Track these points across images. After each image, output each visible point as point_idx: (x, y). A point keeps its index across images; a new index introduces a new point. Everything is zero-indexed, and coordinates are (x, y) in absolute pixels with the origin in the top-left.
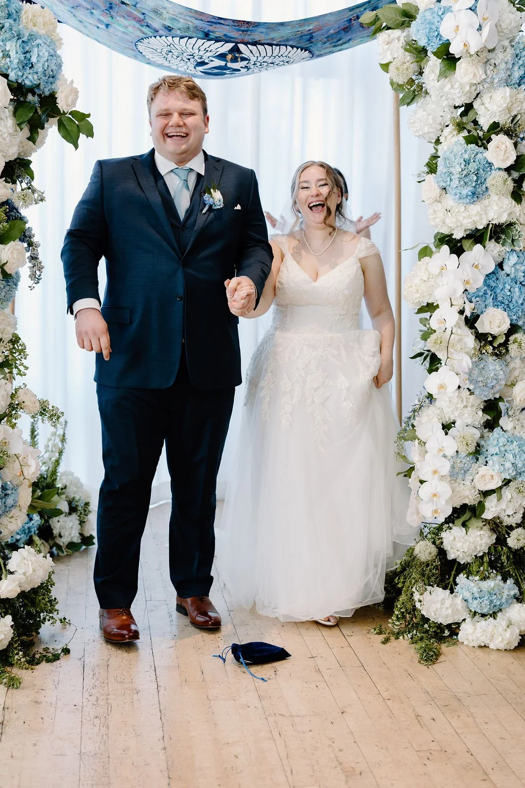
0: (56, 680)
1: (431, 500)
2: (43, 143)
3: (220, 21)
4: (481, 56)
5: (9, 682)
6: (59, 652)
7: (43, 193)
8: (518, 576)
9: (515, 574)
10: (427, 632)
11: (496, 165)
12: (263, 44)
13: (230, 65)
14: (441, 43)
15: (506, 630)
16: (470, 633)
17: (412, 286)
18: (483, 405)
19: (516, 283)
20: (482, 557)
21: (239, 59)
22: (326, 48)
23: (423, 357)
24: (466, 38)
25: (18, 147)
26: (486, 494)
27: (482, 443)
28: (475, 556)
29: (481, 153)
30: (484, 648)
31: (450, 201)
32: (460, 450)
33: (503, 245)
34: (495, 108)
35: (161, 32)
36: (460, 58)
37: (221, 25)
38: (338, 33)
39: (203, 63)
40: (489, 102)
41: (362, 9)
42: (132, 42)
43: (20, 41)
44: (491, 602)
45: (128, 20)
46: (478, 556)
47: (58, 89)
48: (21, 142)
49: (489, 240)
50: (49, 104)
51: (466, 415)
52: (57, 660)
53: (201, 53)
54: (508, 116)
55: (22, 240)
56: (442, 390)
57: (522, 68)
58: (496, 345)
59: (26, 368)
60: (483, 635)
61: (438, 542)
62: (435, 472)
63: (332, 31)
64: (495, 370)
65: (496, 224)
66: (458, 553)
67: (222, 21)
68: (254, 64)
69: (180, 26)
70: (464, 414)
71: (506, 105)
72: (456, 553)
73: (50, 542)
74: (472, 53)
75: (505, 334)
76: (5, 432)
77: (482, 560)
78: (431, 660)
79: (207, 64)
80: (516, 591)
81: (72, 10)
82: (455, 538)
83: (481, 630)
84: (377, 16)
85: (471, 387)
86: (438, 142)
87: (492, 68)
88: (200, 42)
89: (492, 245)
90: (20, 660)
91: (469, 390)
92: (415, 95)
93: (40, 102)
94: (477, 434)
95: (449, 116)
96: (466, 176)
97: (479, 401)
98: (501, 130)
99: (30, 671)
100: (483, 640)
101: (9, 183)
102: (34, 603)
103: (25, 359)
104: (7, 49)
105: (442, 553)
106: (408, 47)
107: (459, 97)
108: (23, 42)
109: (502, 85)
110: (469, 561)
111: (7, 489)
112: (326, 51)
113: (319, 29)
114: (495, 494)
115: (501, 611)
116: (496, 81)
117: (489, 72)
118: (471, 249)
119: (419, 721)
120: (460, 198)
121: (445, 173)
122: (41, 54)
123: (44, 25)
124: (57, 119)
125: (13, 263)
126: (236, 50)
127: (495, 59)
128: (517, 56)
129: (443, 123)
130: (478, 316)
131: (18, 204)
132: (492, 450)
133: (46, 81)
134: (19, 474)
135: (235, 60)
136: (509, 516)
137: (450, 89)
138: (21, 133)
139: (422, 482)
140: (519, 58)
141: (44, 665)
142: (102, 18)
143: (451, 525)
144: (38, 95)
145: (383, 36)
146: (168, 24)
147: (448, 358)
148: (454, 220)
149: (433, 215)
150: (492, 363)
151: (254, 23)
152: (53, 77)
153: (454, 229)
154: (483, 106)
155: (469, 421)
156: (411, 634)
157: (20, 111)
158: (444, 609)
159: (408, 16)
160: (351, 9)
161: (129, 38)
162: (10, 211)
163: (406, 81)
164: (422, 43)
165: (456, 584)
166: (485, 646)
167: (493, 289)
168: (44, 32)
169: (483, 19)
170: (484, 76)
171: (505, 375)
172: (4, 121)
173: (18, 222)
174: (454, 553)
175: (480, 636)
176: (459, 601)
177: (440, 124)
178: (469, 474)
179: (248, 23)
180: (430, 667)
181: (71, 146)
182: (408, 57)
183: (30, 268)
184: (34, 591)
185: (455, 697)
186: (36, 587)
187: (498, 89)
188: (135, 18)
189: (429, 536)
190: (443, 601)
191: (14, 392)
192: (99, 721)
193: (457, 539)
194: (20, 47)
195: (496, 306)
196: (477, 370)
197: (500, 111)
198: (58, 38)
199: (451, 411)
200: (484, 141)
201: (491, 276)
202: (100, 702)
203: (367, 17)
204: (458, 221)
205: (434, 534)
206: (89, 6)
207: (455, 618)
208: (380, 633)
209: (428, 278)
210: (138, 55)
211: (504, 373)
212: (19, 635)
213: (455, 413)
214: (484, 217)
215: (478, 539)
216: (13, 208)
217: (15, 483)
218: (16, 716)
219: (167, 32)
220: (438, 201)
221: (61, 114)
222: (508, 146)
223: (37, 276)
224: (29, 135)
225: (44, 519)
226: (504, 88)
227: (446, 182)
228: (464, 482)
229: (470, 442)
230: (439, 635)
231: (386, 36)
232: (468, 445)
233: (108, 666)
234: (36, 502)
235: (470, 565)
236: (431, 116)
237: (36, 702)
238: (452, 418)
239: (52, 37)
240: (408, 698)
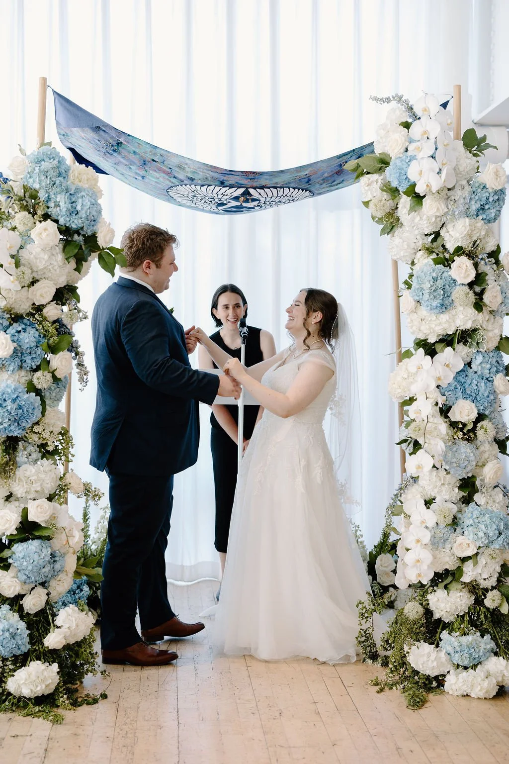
0: (94, 718)
1: (415, 566)
2: (87, 273)
3: (231, 173)
4: (442, 194)
5: (54, 719)
6: (98, 697)
7: (86, 313)
8: (496, 634)
9: (493, 631)
10: (417, 683)
11: (459, 282)
12: (269, 188)
13: (244, 205)
14: (409, 184)
15: (484, 680)
16: (455, 683)
17: (394, 383)
18: (459, 483)
19: (482, 379)
20: (463, 616)
21: (250, 201)
22: (324, 188)
23: (407, 443)
24: (428, 180)
25: (67, 276)
26: (464, 560)
27: (459, 516)
28: (457, 615)
29: (447, 271)
30: (467, 697)
31: (423, 311)
32: (439, 523)
33: (470, 347)
34: (458, 235)
35: (185, 182)
36: (424, 196)
37: (233, 176)
38: (332, 176)
39: (222, 204)
40: (453, 231)
41: (349, 156)
42: (164, 190)
43: (68, 194)
44: (471, 655)
45: (159, 173)
46: (460, 615)
47: (99, 229)
48: (69, 273)
49: (458, 343)
50: (91, 241)
51: (444, 492)
52: (96, 703)
53: (220, 197)
54: (470, 241)
55: (70, 350)
56: (420, 470)
57: (478, 202)
58: (465, 431)
59: (73, 456)
60: (464, 684)
61: (424, 603)
62: (418, 541)
63: (326, 175)
64: (466, 452)
65: (462, 330)
66: (442, 613)
67: (233, 173)
68: (264, 204)
69: (200, 177)
70: (442, 491)
71: (466, 232)
72: (440, 613)
74: (434, 192)
75: (473, 422)
76: (54, 508)
77: (463, 619)
78: (418, 706)
79: (226, 204)
80: (492, 645)
81: (115, 166)
82: (438, 600)
83: (462, 680)
84: (358, 164)
85: (447, 468)
86: (413, 263)
87: (452, 203)
88: (217, 188)
89: (460, 347)
90: (64, 702)
91: (446, 470)
92: (393, 226)
93: (84, 240)
94: (455, 508)
95: (421, 242)
96: (434, 291)
97: (454, 480)
98: (464, 252)
99: (72, 711)
100: (465, 690)
101: (59, 305)
102: (77, 655)
103: (72, 448)
104: (58, 201)
105: (428, 613)
106: (385, 188)
107: (427, 227)
108: (71, 194)
109: (462, 216)
110: (452, 620)
111: (55, 557)
112: (324, 190)
113: (315, 173)
114: (471, 561)
115: (481, 664)
116: (456, 213)
117: (450, 207)
118: (443, 351)
119: (399, 753)
120: (431, 309)
121: (418, 288)
122: (84, 204)
123: (87, 180)
124: (97, 254)
125: (63, 370)
126: (247, 193)
127: (454, 196)
128: (474, 193)
129: (416, 248)
130: (451, 407)
131: (66, 321)
132: (468, 522)
133: (89, 224)
134: (65, 543)
135: (247, 201)
136: (485, 579)
137: (419, 221)
138: (68, 266)
139: (408, 550)
140: (475, 194)
141: (85, 708)
142: (138, 171)
143: (435, 588)
144: (82, 235)
145: (365, 179)
146: (190, 175)
147: (425, 443)
148: (428, 327)
149: (410, 323)
150: (464, 446)
151: (259, 173)
152: (94, 221)
153: (428, 335)
154: (448, 234)
155: (447, 497)
156: (403, 685)
157: (68, 248)
158: (430, 661)
159: (384, 162)
160: (339, 157)
161: (160, 186)
162: (60, 327)
163: (383, 215)
164: (394, 184)
165: (441, 640)
166: (467, 695)
167: (462, 384)
168: (87, 186)
169: (442, 164)
170: (446, 210)
171: (475, 457)
172: (55, 256)
173: (67, 336)
174: (439, 613)
175: (462, 686)
176: (442, 654)
177: (414, 249)
178: (448, 543)
179: (254, 173)
180: (416, 711)
181: (109, 275)
182: (385, 196)
183: (78, 373)
184: (78, 644)
185: (434, 734)
186: (79, 640)
187: (459, 220)
188: (164, 172)
189: (417, 598)
190: (429, 655)
191: (62, 476)
192: (126, 749)
193: (440, 600)
194: (68, 198)
195: (465, 399)
196: (451, 452)
197: (462, 238)
198: (99, 190)
199: (431, 488)
200: (450, 262)
201: (461, 374)
202: (129, 735)
203: (351, 164)
204: (430, 328)
205: (421, 596)
206: (127, 163)
207: (441, 670)
208: (377, 684)
209: (408, 376)
210: (171, 199)
211: (474, 454)
212: (65, 683)
213: (435, 490)
214: (453, 324)
215: (459, 600)
216: (62, 325)
217: (62, 551)
218: (58, 744)
219: (190, 182)
220: (414, 311)
221: (101, 250)
222: (468, 266)
223: (84, 380)
224: (75, 266)
225: (93, 590)
226: (464, 219)
227: (419, 296)
228: (444, 550)
229: (448, 515)
230: (429, 686)
231: (367, 179)
232: (445, 517)
233: (138, 708)
234: (80, 569)
235: (453, 623)
236: (406, 243)
237: (75, 734)
238: (433, 495)
239: (94, 189)
240: (393, 735)
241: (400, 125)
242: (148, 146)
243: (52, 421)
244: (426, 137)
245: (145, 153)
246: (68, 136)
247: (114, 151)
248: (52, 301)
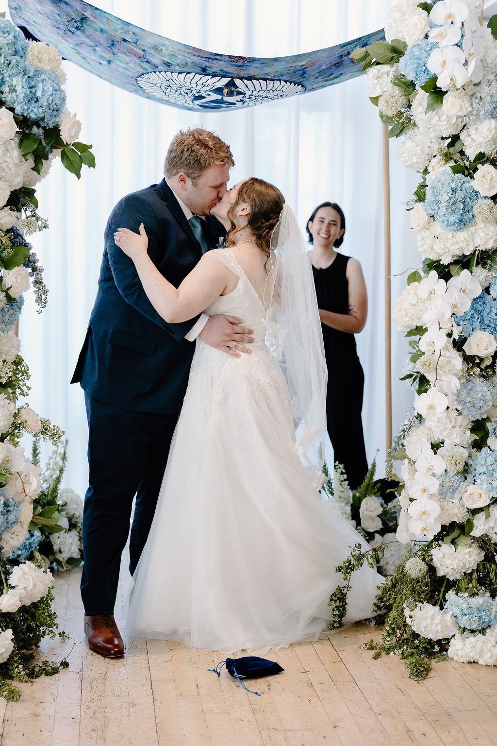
0: (55, 693)
1: (420, 518)
2: (47, 173)
3: (217, 57)
4: (467, 90)
5: (9, 695)
6: (58, 665)
7: (46, 221)
10: (417, 647)
11: (482, 194)
12: (257, 79)
13: (226, 99)
14: (429, 77)
15: (494, 647)
16: (460, 648)
17: (401, 310)
18: (471, 425)
20: (471, 574)
21: (235, 93)
22: (318, 82)
23: (412, 378)
24: (452, 72)
25: (24, 177)
26: (474, 512)
27: (470, 462)
28: (464, 573)
29: (467, 182)
30: (473, 664)
31: (438, 228)
32: (449, 469)
33: (489, 270)
34: (481, 139)
35: (161, 68)
36: (446, 92)
37: (217, 61)
38: (329, 68)
39: (200, 97)
40: (475, 134)
41: (353, 46)
42: (133, 78)
43: (26, 76)
44: (480, 618)
45: (130, 56)
46: (467, 572)
47: (62, 121)
48: (26, 172)
49: (476, 266)
50: (53, 135)
51: (455, 435)
52: (56, 673)
53: (199, 87)
54: (493, 147)
55: (27, 266)
56: (431, 411)
58: (483, 367)
59: (29, 389)
60: (472, 651)
61: (427, 559)
62: (424, 491)
63: (324, 67)
64: (482, 391)
65: (482, 250)
66: (448, 570)
67: (219, 57)
68: (249, 98)
69: (179, 61)
70: (452, 434)
71: (492, 136)
72: (445, 570)
73: (50, 557)
74: (459, 87)
75: (492, 356)
76: (8, 451)
77: (471, 577)
78: (421, 675)
79: (204, 97)
81: (76, 47)
82: (444, 556)
83: (470, 646)
84: (367, 52)
85: (459, 408)
86: (426, 171)
87: (477, 101)
88: (198, 77)
89: (478, 270)
90: (20, 673)
91: (458, 410)
92: (404, 127)
93: (45, 134)
94: (466, 453)
95: (436, 147)
96: (453, 204)
97: (466, 422)
98: (487, 160)
99: (29, 684)
100: (472, 656)
101: (14, 211)
102: (33, 617)
103: (28, 379)
104: (14, 85)
105: (432, 569)
106: (397, 81)
107: (447, 129)
108: (29, 77)
109: (488, 117)
110: (459, 578)
111: (9, 506)
112: (318, 85)
113: (312, 65)
114: (483, 513)
115: (490, 627)
116: (481, 113)
117: (474, 105)
118: (458, 274)
119: (410, 737)
120: (448, 225)
121: (433, 201)
122: (46, 89)
123: (49, 61)
124: (60, 150)
125: (18, 288)
126: (231, 84)
127: (480, 93)
129: (430, 154)
130: (466, 339)
131: (23, 231)
132: (480, 469)
133: (50, 114)
134: (20, 491)
135: (231, 94)
136: (496, 534)
137: (437, 121)
138: (26, 164)
139: (411, 500)
141: (43, 678)
142: (104, 55)
143: (440, 542)
144: (42, 127)
145: (373, 71)
146: (167, 60)
147: (437, 379)
148: (442, 246)
149: (421, 241)
150: (479, 384)
151: (250, 58)
152: (57, 110)
153: (442, 255)
154: (469, 138)
155: (457, 441)
156: (402, 650)
157: (25, 142)
158: (434, 625)
159: (396, 52)
160: (343, 46)
161: (129, 73)
162: (15, 238)
163: (395, 113)
164: (410, 77)
165: (446, 601)
166: (474, 662)
167: (480, 313)
168: (49, 68)
169: (469, 54)
170: (470, 109)
171: (492, 396)
172: (10, 152)
173: (23, 248)
174: (443, 570)
175: (470, 652)
176: (448, 617)
177: (428, 154)
178: (457, 493)
179: (243, 58)
180: (420, 682)
181: (74, 176)
182: (397, 91)
183: (35, 292)
184: (35, 605)
185: (446, 712)
186: (36, 601)
187: (483, 121)
188: (135, 55)
189: (419, 554)
190: (433, 618)
191: (17, 412)
192: (96, 734)
193: (446, 557)
194: (25, 82)
195: (483, 330)
196: (465, 391)
197: (485, 142)
198: (63, 73)
199: (440, 431)
200: (471, 171)
201: (478, 301)
202: (97, 715)
203: (357, 53)
204: (445, 247)
205: (424, 551)
206: (92, 44)
207: (445, 634)
208: (371, 648)
209: (417, 302)
210: (139, 90)
211: (491, 394)
212: (19, 649)
213: (444, 433)
214: (471, 243)
215: (467, 556)
216: (18, 235)
217: (17, 500)
218: (15, 728)
219: (166, 68)
220: (427, 228)
221: (65, 146)
222: (494, 176)
223: (43, 300)
224: (33, 165)
225: (45, 535)
226: (489, 120)
227: (433, 210)
228: (453, 500)
229: (459, 461)
230: (430, 650)
231: (375, 70)
232: (456, 464)
233: (106, 679)
234: (37, 519)
235: (459, 582)
236: (420, 147)
237: (35, 715)
238: (441, 438)
239: (57, 72)
240: (399, 713)
241: (418, 6)
242: (119, 22)
243: (5, 349)
244: (450, 21)
245: (115, 30)
246: (20, 9)
247: (77, 28)
248: (5, 206)
